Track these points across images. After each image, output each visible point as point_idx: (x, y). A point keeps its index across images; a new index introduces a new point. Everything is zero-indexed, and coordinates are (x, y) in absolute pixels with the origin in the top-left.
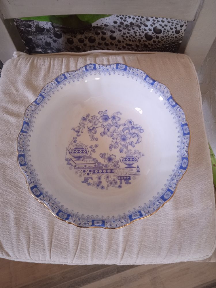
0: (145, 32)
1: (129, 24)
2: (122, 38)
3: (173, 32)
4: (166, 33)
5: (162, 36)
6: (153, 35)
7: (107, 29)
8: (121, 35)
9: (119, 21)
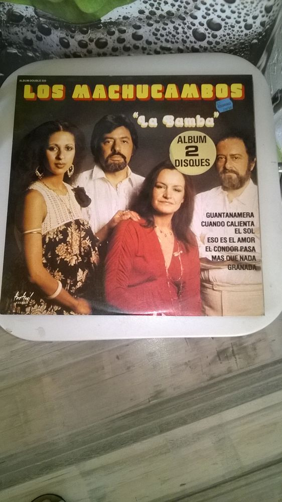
0: (193, 28)
1: (166, 15)
2: (154, 37)
3: (240, 27)
4: (230, 29)
5: (223, 33)
6: (208, 31)
7: (127, 24)
8: (152, 31)
9: (147, 9)
